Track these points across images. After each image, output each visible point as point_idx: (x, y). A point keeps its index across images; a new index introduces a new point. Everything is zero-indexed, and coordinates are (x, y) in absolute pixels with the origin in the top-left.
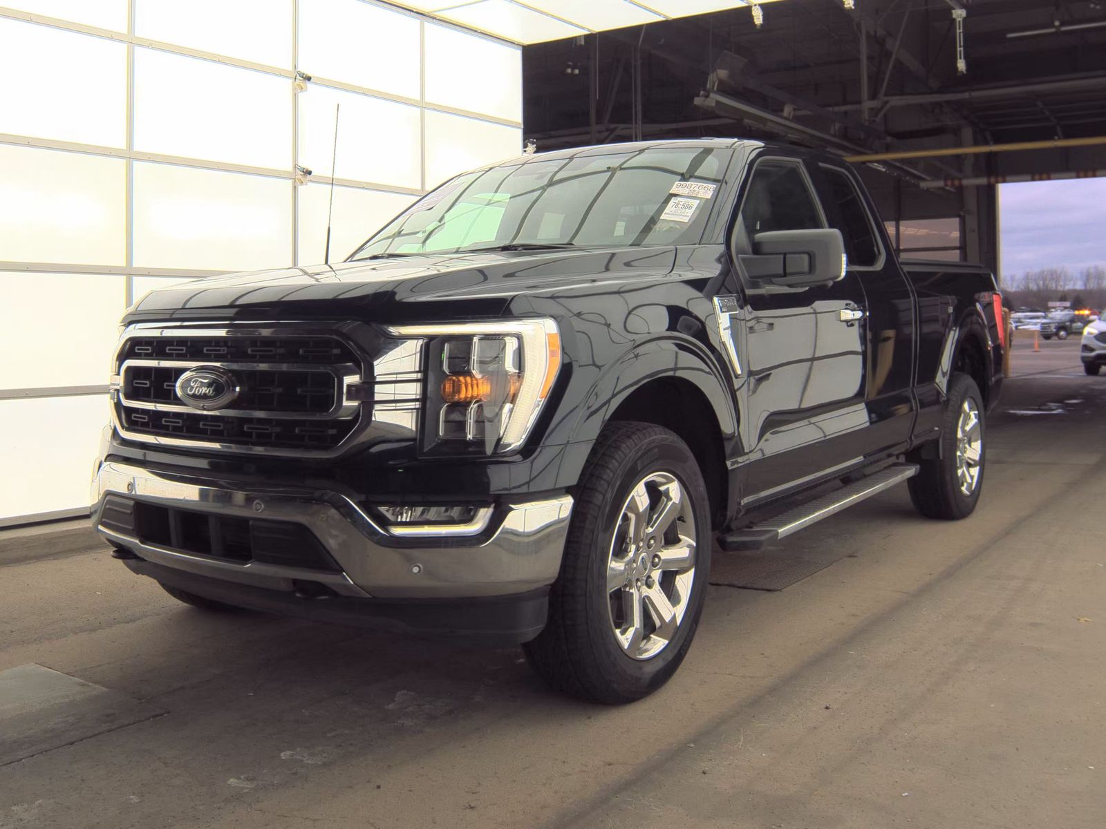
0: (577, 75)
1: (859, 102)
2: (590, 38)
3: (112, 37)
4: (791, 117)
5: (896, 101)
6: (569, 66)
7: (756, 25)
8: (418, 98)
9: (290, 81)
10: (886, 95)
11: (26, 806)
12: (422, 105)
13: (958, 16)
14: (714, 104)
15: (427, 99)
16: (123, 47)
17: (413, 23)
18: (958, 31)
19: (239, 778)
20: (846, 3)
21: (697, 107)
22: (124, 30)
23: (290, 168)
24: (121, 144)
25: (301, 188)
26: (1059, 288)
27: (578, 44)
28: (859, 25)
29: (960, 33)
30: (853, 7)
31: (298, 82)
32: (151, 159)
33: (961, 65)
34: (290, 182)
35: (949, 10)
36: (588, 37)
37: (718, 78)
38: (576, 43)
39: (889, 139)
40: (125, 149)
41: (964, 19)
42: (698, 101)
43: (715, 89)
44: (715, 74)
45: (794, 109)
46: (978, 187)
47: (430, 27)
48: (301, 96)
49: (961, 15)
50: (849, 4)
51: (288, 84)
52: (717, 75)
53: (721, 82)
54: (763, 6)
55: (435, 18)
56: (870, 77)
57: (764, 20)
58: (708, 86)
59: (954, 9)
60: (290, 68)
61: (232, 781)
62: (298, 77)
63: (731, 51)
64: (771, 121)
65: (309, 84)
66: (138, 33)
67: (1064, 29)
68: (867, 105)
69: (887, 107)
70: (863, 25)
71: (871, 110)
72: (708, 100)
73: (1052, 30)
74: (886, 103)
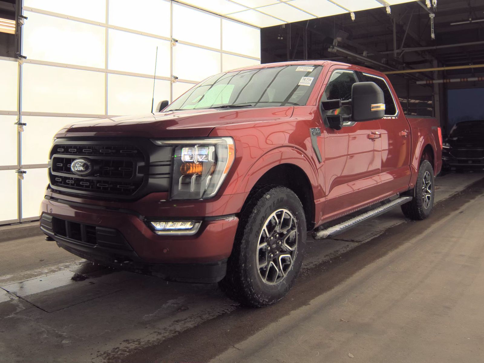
0: (282, 40)
1: (393, 50)
2: (287, 25)
3: (100, 25)
4: (366, 56)
5: (407, 50)
6: (279, 36)
7: (352, 20)
8: (220, 49)
9: (169, 42)
10: (404, 47)
12: (221, 52)
13: (431, 16)
14: (336, 51)
15: (223, 49)
16: (104, 29)
17: (218, 19)
18: (432, 22)
21: (329, 52)
22: (104, 22)
23: (169, 76)
24: (103, 67)
25: (174, 84)
27: (282, 28)
28: (392, 20)
29: (432, 23)
30: (390, 13)
31: (172, 42)
32: (115, 73)
33: (433, 36)
34: (169, 82)
35: (428, 14)
36: (286, 25)
39: (404, 65)
40: (105, 69)
41: (434, 18)
42: (329, 50)
43: (336, 45)
45: (368, 53)
46: (439, 84)
47: (224, 21)
48: (174, 48)
49: (433, 16)
52: (337, 40)
53: (339, 42)
54: (356, 13)
55: (226, 17)
56: (397, 40)
57: (355, 18)
58: (334, 44)
59: (430, 14)
60: (169, 37)
62: (173, 40)
63: (343, 30)
64: (358, 58)
65: (177, 43)
66: (110, 23)
67: (473, 21)
68: (396, 51)
69: (404, 52)
70: (394, 20)
71: (397, 53)
72: (333, 49)
73: (469, 22)
74: (403, 51)
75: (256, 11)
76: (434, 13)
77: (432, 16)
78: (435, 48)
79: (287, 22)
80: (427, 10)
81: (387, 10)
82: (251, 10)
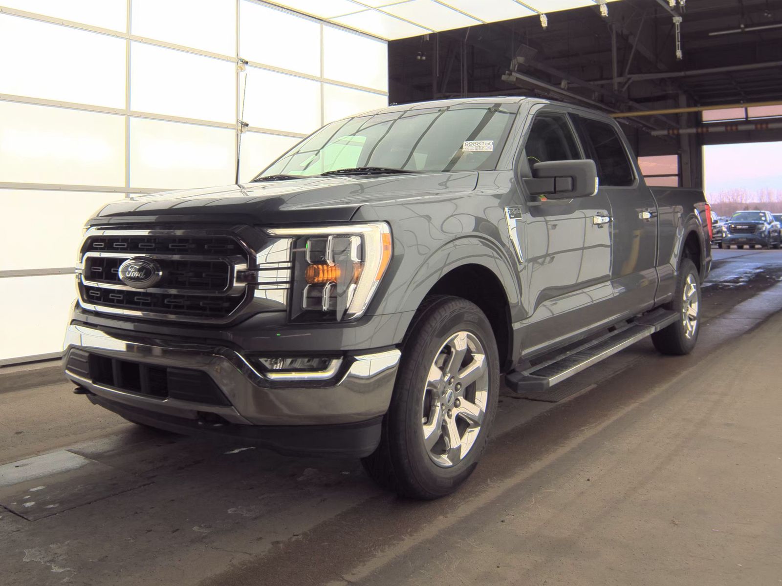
0: (424, 61)
1: (611, 78)
2: (433, 36)
3: (116, 35)
4: (566, 88)
5: (636, 77)
6: (419, 55)
7: (543, 27)
8: (319, 76)
10: (629, 73)
11: (59, 544)
12: (322, 80)
14: (515, 80)
15: (325, 76)
16: (123, 42)
17: (317, 25)
18: (677, 31)
19: (200, 526)
20: (603, 13)
21: (504, 81)
22: (124, 31)
23: (234, 122)
24: (122, 106)
25: (241, 135)
26: (744, 202)
28: (611, 27)
29: (678, 33)
30: (607, 16)
31: (239, 65)
32: (142, 116)
33: (679, 54)
34: (234, 131)
35: (671, 17)
36: (430, 35)
37: (518, 63)
38: (423, 39)
39: (631, 103)
40: (125, 109)
41: (681, 23)
42: (504, 77)
43: (516, 70)
44: (515, 60)
45: (568, 83)
46: (690, 135)
47: (327, 29)
48: (242, 74)
49: (679, 21)
50: (605, 13)
51: (233, 66)
52: (517, 60)
53: (520, 65)
54: (549, 15)
55: (330, 23)
56: (618, 62)
57: (548, 23)
58: (511, 68)
59: (674, 17)
60: (234, 55)
61: (196, 528)
62: (239, 62)
63: (526, 45)
64: (553, 91)
65: (247, 67)
66: (134, 32)
67: (747, 30)
68: (617, 80)
69: (630, 81)
70: (614, 27)
71: (619, 83)
72: (511, 77)
73: (739, 30)
74: (629, 79)
75: (381, 11)
76: (680, 15)
77: (677, 20)
78: (682, 74)
79: (432, 31)
80: (669, 10)
81: (601, 10)
82: (372, 11)
